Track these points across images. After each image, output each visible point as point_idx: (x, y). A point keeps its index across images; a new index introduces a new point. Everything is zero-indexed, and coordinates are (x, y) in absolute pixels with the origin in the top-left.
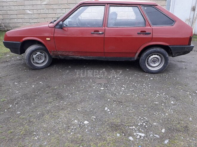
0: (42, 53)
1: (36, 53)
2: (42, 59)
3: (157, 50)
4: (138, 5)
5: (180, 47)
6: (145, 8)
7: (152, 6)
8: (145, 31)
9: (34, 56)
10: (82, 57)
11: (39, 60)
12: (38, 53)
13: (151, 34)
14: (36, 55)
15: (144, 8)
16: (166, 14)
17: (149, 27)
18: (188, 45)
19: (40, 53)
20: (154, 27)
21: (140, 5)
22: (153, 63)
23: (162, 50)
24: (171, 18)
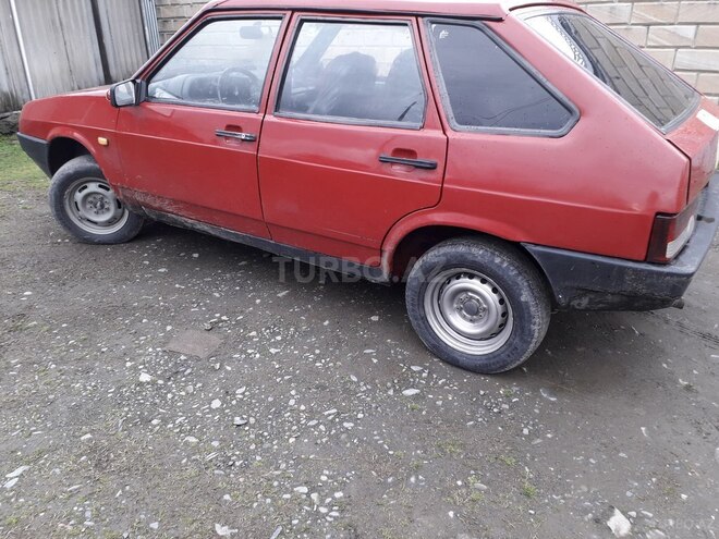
0: (108, 189)
1: (86, 187)
2: (108, 209)
3: (470, 257)
4: (414, 19)
5: (593, 263)
6: (443, 34)
7: (477, 23)
8: (411, 153)
9: (79, 196)
10: (206, 228)
11: (97, 213)
12: (93, 187)
13: (440, 169)
14: (85, 192)
15: (436, 33)
16: (534, 71)
17: (438, 134)
18: (645, 261)
19: (100, 186)
20: (462, 134)
21: (423, 16)
22: (464, 317)
23: (497, 260)
24: (559, 94)
